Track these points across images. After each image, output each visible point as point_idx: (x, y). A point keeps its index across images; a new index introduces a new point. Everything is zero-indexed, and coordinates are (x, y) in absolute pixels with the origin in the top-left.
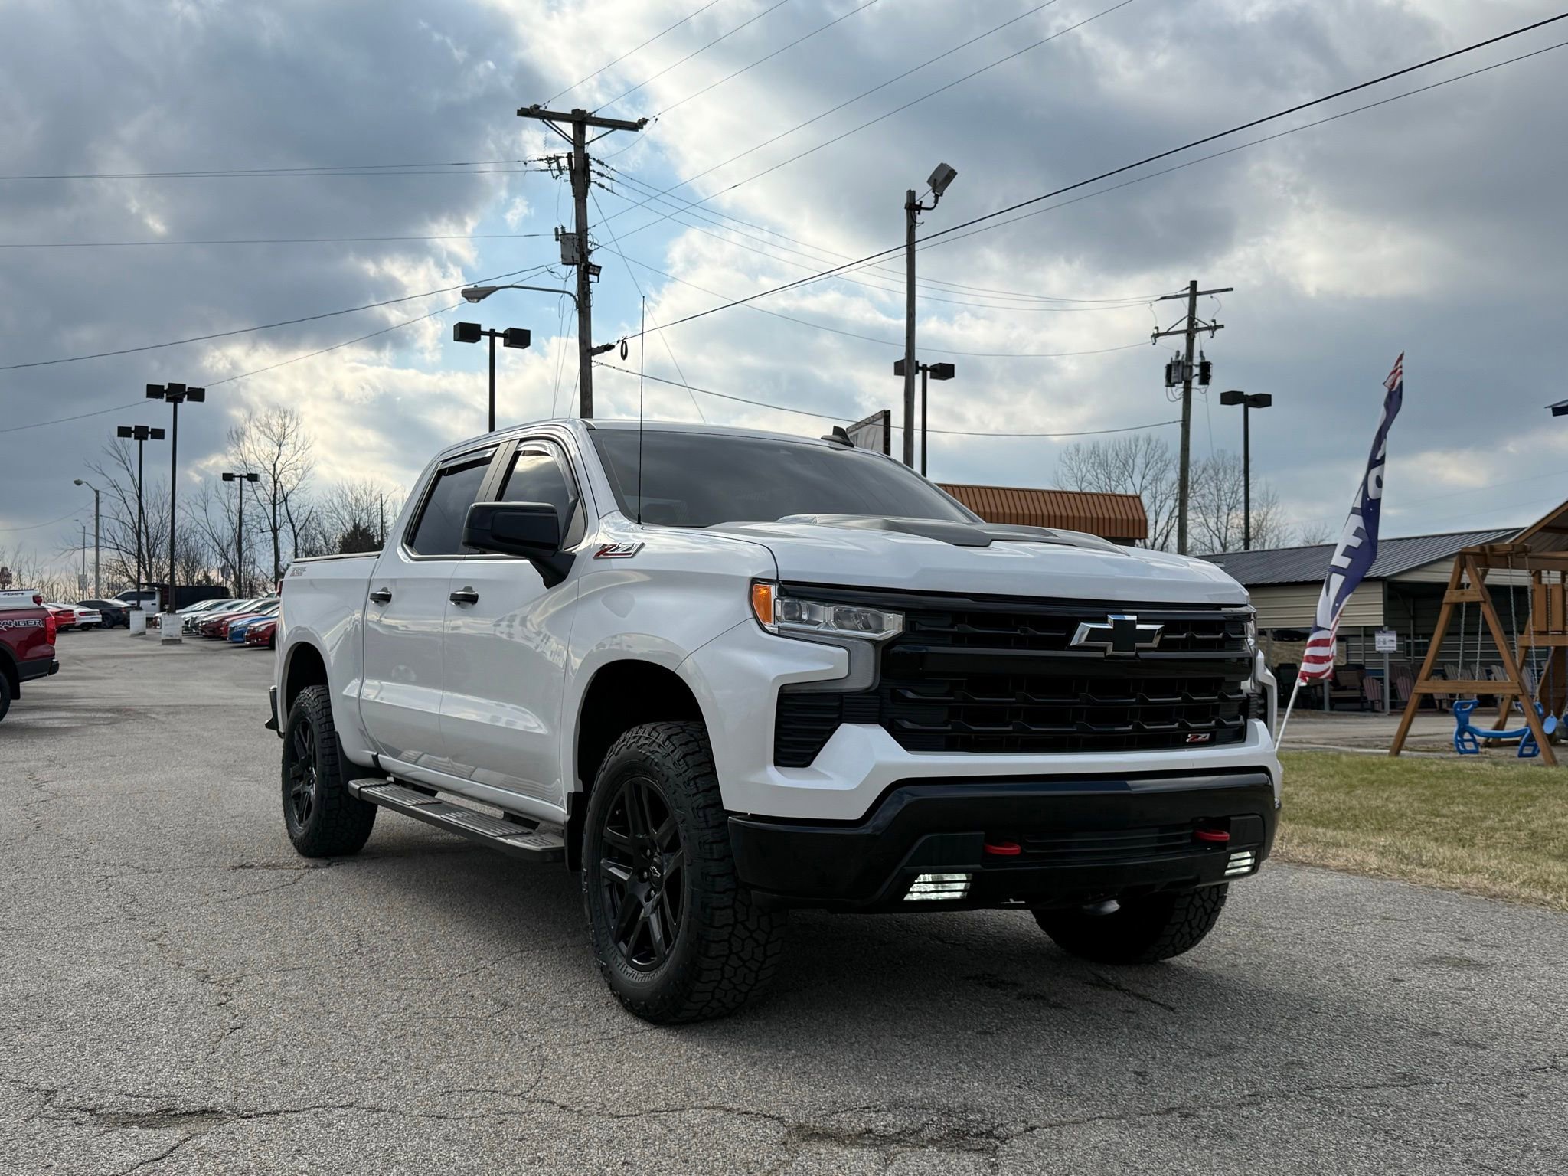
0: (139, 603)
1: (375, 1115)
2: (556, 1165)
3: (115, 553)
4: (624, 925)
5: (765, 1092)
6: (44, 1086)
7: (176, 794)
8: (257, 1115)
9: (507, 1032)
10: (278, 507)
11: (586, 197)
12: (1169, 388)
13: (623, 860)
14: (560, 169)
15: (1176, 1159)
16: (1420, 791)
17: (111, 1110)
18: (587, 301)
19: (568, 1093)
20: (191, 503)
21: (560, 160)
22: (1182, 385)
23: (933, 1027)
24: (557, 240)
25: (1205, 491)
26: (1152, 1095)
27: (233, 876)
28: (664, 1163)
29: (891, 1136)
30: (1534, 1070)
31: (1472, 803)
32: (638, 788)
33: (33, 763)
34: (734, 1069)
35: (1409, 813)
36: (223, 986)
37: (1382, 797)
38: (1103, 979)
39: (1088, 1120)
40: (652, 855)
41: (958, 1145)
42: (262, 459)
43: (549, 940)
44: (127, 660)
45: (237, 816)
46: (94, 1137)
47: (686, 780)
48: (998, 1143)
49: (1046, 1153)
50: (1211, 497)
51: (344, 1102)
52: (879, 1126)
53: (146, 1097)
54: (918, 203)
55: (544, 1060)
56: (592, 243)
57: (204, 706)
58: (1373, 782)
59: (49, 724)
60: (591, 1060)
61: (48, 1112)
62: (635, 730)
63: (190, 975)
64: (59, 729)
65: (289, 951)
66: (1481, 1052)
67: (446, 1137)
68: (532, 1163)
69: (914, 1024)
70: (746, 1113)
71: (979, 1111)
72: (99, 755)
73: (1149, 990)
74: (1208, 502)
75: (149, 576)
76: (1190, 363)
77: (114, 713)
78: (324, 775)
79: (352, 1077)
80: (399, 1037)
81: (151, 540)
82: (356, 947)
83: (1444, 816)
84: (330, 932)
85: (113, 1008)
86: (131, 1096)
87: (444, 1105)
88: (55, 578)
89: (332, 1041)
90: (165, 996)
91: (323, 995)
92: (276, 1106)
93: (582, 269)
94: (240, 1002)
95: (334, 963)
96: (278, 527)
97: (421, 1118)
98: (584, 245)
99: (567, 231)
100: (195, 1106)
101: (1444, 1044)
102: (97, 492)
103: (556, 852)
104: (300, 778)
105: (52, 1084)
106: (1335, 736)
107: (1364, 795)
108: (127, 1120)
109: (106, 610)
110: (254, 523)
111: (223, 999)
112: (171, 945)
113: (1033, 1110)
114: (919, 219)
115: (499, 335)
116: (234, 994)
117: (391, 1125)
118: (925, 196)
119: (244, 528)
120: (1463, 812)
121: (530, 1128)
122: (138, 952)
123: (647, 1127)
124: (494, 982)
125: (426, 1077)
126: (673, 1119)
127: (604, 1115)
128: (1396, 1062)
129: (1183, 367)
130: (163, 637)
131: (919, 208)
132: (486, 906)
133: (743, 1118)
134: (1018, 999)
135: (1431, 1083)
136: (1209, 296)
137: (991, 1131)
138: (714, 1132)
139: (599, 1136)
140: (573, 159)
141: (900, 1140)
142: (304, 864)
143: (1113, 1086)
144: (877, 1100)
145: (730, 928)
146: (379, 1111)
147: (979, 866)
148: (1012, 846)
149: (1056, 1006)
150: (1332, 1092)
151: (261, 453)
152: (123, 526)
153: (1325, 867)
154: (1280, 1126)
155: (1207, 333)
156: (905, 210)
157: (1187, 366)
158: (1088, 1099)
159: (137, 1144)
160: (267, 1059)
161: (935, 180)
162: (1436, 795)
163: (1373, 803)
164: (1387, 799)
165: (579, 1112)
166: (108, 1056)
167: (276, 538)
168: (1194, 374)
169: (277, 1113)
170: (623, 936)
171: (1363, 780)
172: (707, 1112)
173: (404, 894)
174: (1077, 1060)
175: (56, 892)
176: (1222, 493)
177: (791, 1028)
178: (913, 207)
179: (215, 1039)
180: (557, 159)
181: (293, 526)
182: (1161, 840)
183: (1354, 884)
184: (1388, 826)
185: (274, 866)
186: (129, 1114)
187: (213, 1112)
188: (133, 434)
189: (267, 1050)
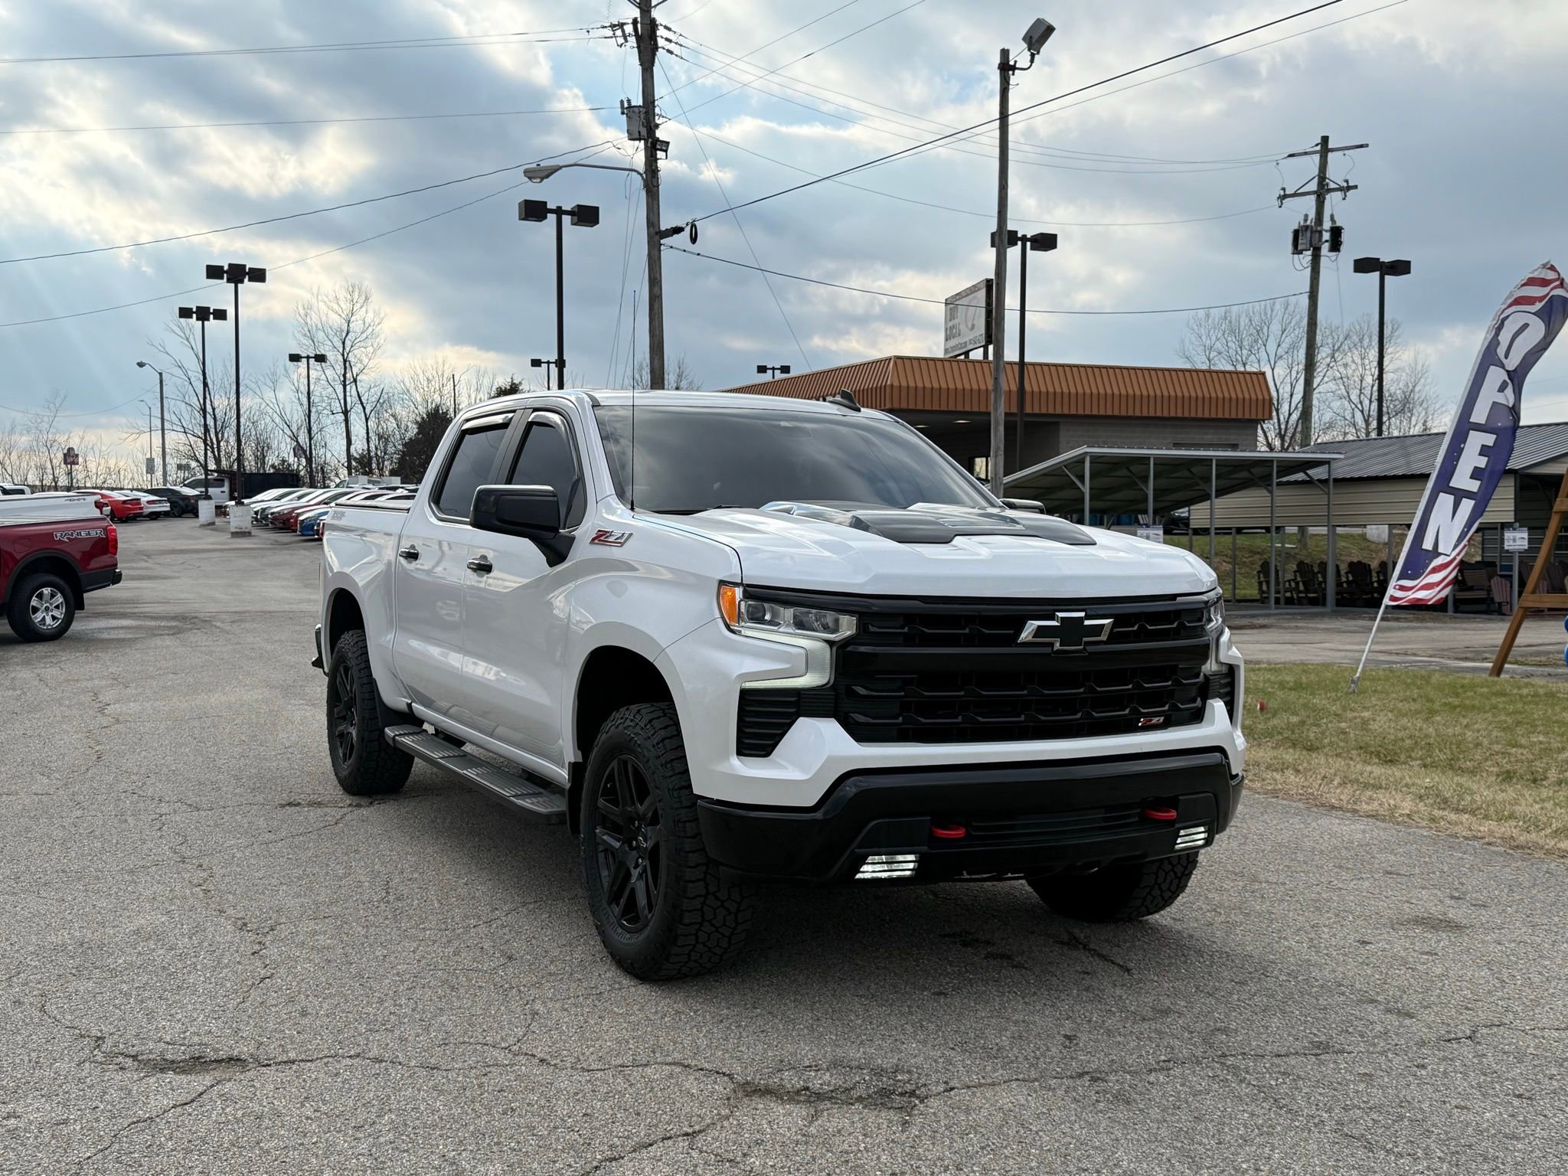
0: (207, 491)
1: (377, 1066)
2: (526, 1115)
3: (182, 436)
4: (615, 888)
5: (723, 1050)
6: (95, 1032)
7: (234, 720)
8: (276, 1063)
9: (506, 986)
10: (348, 388)
11: (653, 65)
12: (1296, 256)
13: (614, 829)
14: (625, 37)
15: (1070, 1122)
16: (1503, 718)
17: (151, 1056)
18: (655, 180)
19: (550, 1047)
20: (259, 382)
21: (625, 27)
22: (1309, 253)
23: (894, 987)
24: (623, 113)
25: (1348, 360)
26: (1072, 1058)
27: (280, 814)
28: (619, 1116)
29: (825, 1093)
30: (1449, 1041)
31: (1554, 732)
32: (625, 763)
33: (97, 682)
34: (702, 1027)
35: (1486, 742)
36: (258, 934)
37: (1461, 724)
38: (1075, 938)
39: (1004, 1082)
40: (639, 827)
41: (881, 1104)
42: (330, 337)
43: (563, 890)
44: (195, 556)
45: (289, 747)
46: (135, 1082)
47: (663, 762)
48: (917, 1102)
49: (955, 1114)
50: (1353, 366)
51: (352, 1053)
52: (816, 1084)
53: (181, 1045)
54: (1012, 63)
55: (535, 1013)
56: (660, 116)
57: (270, 612)
58: (1455, 707)
59: (113, 635)
60: (577, 1015)
61: (97, 1057)
62: (623, 710)
63: (230, 922)
64: (124, 640)
65: (320, 899)
66: (1407, 1022)
67: (435, 1088)
68: (505, 1113)
69: (877, 984)
70: (702, 1069)
71: (909, 1072)
72: (161, 672)
73: (1115, 949)
74: (1350, 372)
75: (218, 461)
76: (1319, 228)
77: (179, 620)
78: (364, 718)
79: (363, 1028)
80: (410, 989)
81: (219, 423)
82: (384, 895)
83: (1521, 746)
84: (362, 878)
85: (158, 956)
86: (168, 1043)
87: (438, 1056)
88: (121, 464)
89: (350, 992)
90: (205, 944)
91: (347, 945)
92: (292, 1055)
93: (649, 145)
94: (272, 952)
95: (361, 911)
96: (349, 408)
97: (417, 1069)
98: (652, 119)
99: (633, 104)
100: (222, 1054)
101: (1376, 1013)
102: (161, 374)
103: (560, 815)
104: (344, 718)
105: (101, 1031)
106: (1445, 645)
107: (1443, 722)
108: (164, 1066)
109: (174, 499)
110: (324, 405)
111: (257, 947)
112: (215, 890)
113: (958, 1071)
114: (1013, 80)
115: (567, 213)
116: (267, 943)
117: (390, 1075)
118: (1020, 55)
119: (313, 410)
120: (1541, 743)
121: (509, 1081)
122: (185, 898)
123: (611, 1081)
124: (504, 934)
125: (427, 1030)
126: (636, 1073)
127: (577, 1069)
128: (1319, 1031)
129: (1312, 232)
130: (233, 530)
131: (1014, 68)
132: (511, 853)
133: (697, 1074)
134: (986, 958)
135: (1342, 1052)
136: (1341, 153)
137: (914, 1091)
138: (669, 1087)
139: (568, 1089)
140: (639, 26)
141: (832, 1097)
142: (348, 802)
143: (1039, 1049)
144: (820, 1060)
145: (703, 899)
146: (381, 1061)
147: (926, 848)
148: (957, 829)
149: (1019, 966)
150: (1244, 1059)
151: (329, 330)
152: (189, 408)
153: (1355, 811)
154: (1179, 1093)
155: (1339, 195)
156: (999, 71)
157: (1317, 231)
158: (1012, 1062)
159: (171, 1089)
160: (290, 1009)
161: (1031, 37)
162: (1518, 723)
163: (1450, 731)
164: (1466, 726)
165: (555, 1065)
166: (150, 1004)
167: (347, 421)
168: (1324, 240)
169: (293, 1062)
170: (615, 898)
171: (1445, 704)
172: (668, 1067)
173: (437, 838)
174: (1016, 1022)
175: (114, 831)
176: (1367, 362)
177: (763, 986)
178: (1006, 68)
179: (245, 989)
180: (621, 25)
181: (364, 408)
182: (1105, 819)
183: (1378, 832)
184: (1461, 756)
185: (319, 804)
186: (166, 1060)
187: (238, 1060)
188: (194, 316)
189: (291, 1000)
